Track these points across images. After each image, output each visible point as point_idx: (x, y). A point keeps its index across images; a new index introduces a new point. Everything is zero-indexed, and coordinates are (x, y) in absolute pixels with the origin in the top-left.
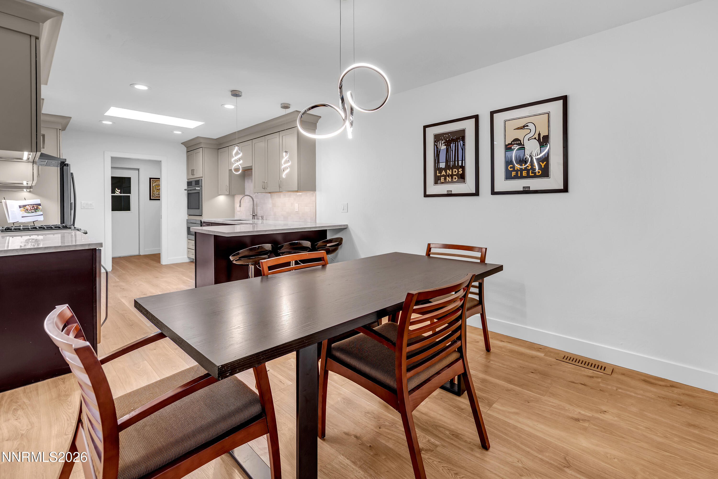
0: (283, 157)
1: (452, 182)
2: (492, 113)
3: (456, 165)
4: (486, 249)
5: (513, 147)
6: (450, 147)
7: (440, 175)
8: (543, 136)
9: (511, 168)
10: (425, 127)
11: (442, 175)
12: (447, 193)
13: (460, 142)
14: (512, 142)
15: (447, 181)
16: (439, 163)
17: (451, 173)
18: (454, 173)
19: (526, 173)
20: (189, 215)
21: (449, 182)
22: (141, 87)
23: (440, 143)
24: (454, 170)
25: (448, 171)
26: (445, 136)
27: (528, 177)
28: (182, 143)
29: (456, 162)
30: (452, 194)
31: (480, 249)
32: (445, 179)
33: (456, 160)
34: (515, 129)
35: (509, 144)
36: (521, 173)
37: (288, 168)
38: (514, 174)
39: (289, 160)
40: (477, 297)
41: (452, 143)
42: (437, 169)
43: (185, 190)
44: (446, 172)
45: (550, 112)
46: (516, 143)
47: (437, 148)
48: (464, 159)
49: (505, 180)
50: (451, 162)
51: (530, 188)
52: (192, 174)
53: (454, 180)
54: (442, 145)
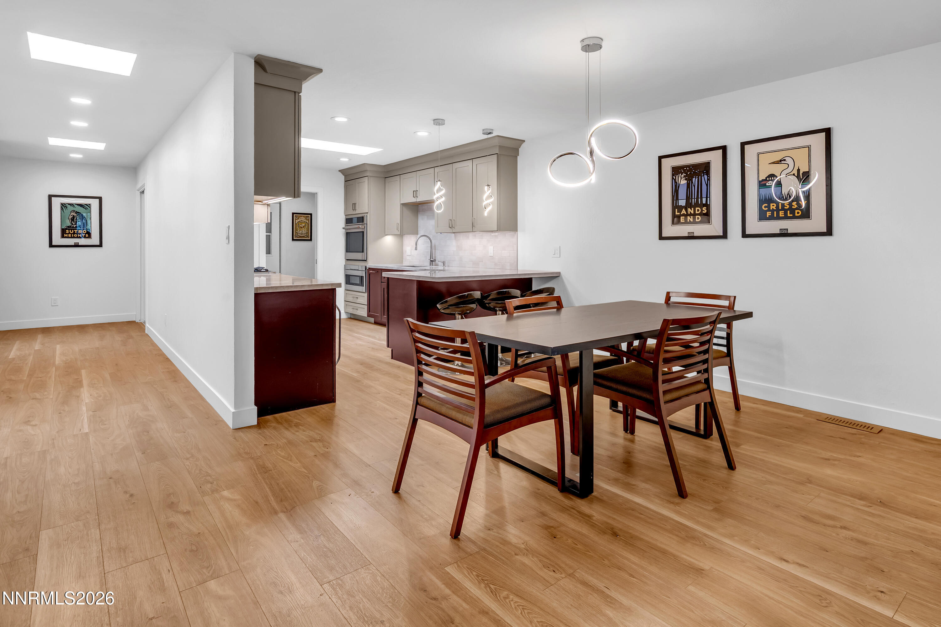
0: (483, 192)
1: (694, 223)
2: (743, 145)
3: (700, 203)
4: (735, 297)
5: (768, 183)
6: (692, 182)
7: (679, 214)
8: (803, 172)
9: (765, 207)
10: (660, 158)
11: (682, 214)
12: (687, 236)
13: (704, 176)
14: (766, 178)
15: (688, 221)
16: (678, 200)
17: (692, 212)
18: (697, 212)
19: (783, 214)
20: (347, 260)
21: (690, 223)
22: (341, 119)
23: (679, 177)
24: (697, 209)
25: (689, 209)
26: (685, 168)
27: (786, 217)
28: (339, 171)
29: (699, 199)
30: (694, 236)
31: (727, 298)
32: (686, 219)
33: (699, 197)
34: (770, 164)
35: (763, 180)
36: (778, 214)
37: (490, 204)
38: (769, 214)
39: (491, 196)
40: (724, 349)
41: (694, 178)
42: (675, 206)
43: (343, 228)
44: (686, 211)
45: (810, 145)
46: (771, 179)
47: (676, 182)
48: (708, 196)
49: (759, 221)
50: (693, 200)
51: (788, 230)
52: (354, 209)
53: (697, 220)
54: (681, 179)
